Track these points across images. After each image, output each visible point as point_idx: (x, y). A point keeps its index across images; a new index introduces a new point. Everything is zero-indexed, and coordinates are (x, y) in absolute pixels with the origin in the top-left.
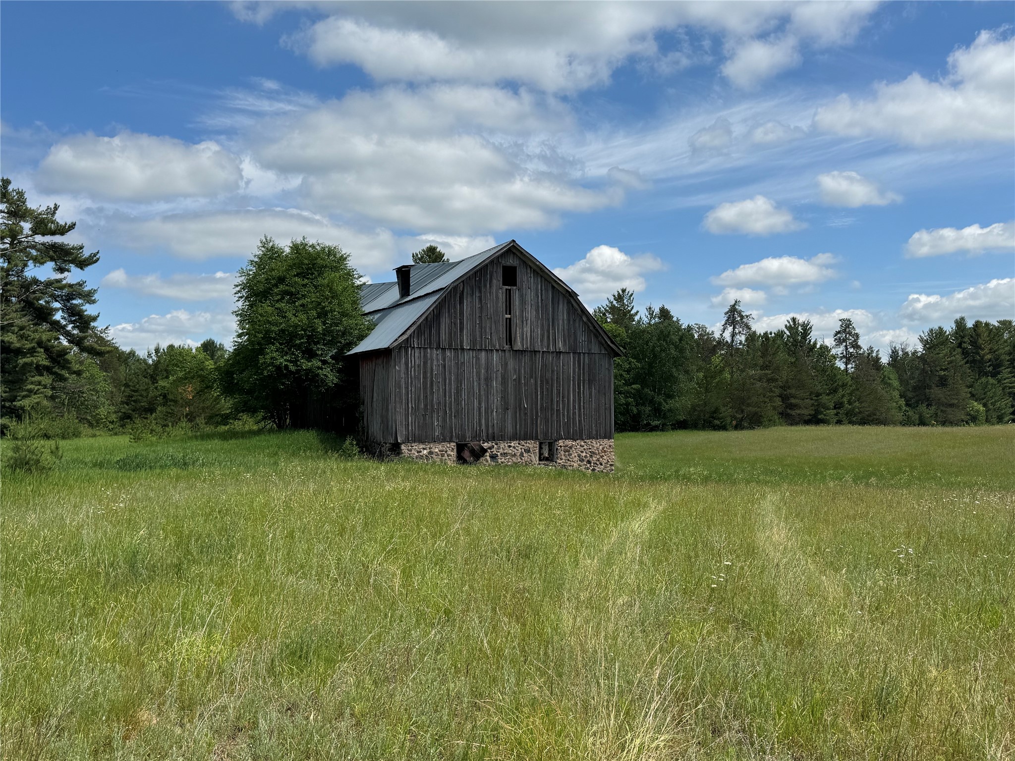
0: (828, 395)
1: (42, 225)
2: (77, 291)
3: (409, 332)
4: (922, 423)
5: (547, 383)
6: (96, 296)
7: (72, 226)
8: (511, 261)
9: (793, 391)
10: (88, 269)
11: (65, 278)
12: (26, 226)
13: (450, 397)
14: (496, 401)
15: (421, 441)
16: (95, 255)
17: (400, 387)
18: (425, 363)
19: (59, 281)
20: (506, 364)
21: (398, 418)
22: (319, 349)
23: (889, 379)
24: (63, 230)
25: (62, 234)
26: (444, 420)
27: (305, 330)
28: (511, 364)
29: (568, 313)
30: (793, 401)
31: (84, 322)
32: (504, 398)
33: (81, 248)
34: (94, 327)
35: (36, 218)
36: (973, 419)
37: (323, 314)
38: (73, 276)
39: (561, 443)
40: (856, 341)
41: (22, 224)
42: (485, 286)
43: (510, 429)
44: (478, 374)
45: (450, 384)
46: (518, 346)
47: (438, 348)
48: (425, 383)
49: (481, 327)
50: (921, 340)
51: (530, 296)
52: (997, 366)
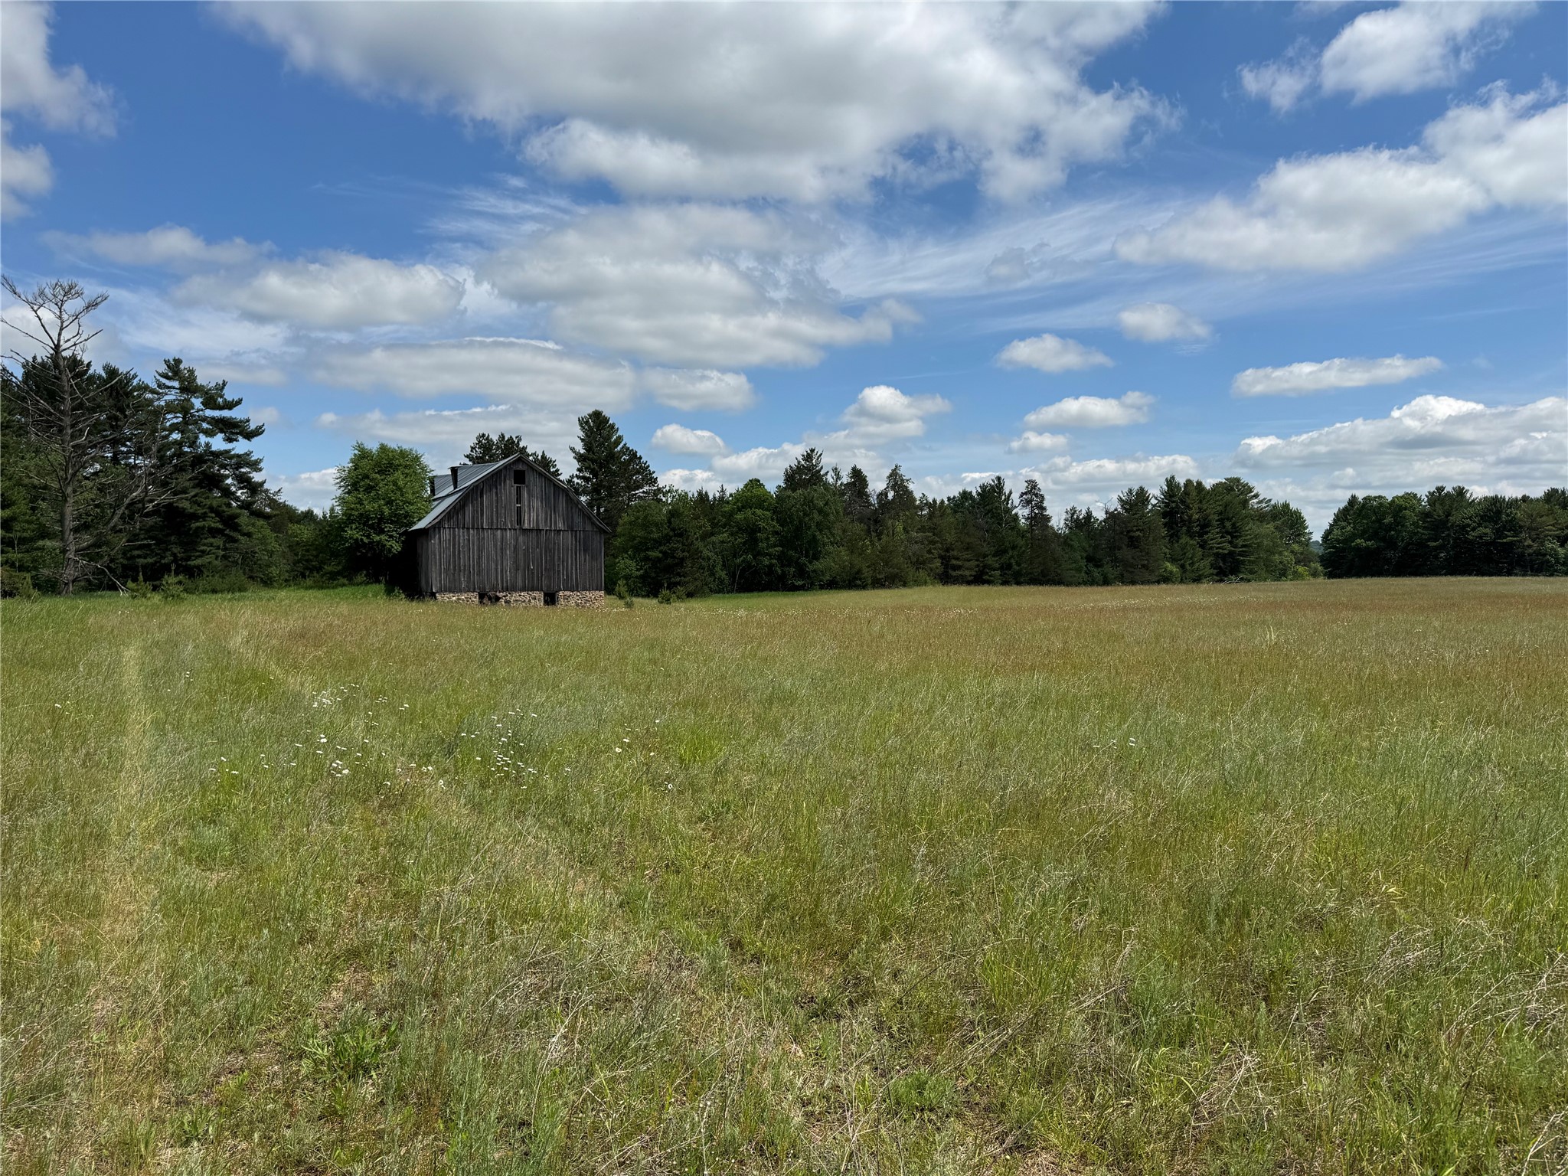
0: (994, 556)
1: (212, 399)
2: (244, 460)
3: (440, 518)
4: (1106, 582)
5: (550, 551)
6: (262, 465)
7: (239, 402)
8: (520, 467)
9: (955, 553)
10: (255, 440)
11: (233, 449)
12: (197, 402)
13: (473, 561)
14: (509, 564)
15: (450, 592)
16: (260, 427)
17: (435, 555)
18: (454, 538)
19: (227, 452)
20: (517, 539)
21: (434, 575)
22: (388, 527)
23: (1071, 540)
24: (230, 405)
25: (230, 408)
26: (469, 577)
27: (376, 514)
28: (521, 539)
29: (567, 503)
30: (954, 562)
31: (254, 488)
32: (515, 562)
33: (248, 421)
34: (267, 490)
35: (206, 393)
36: (1166, 579)
37: (389, 502)
38: (240, 446)
39: (561, 593)
40: (1042, 502)
41: (193, 400)
42: (500, 485)
43: (520, 583)
44: (495, 545)
45: (473, 552)
46: (526, 526)
47: (463, 528)
48: (454, 552)
49: (497, 513)
50: (1120, 500)
51: (536, 491)
52: (1205, 526)
